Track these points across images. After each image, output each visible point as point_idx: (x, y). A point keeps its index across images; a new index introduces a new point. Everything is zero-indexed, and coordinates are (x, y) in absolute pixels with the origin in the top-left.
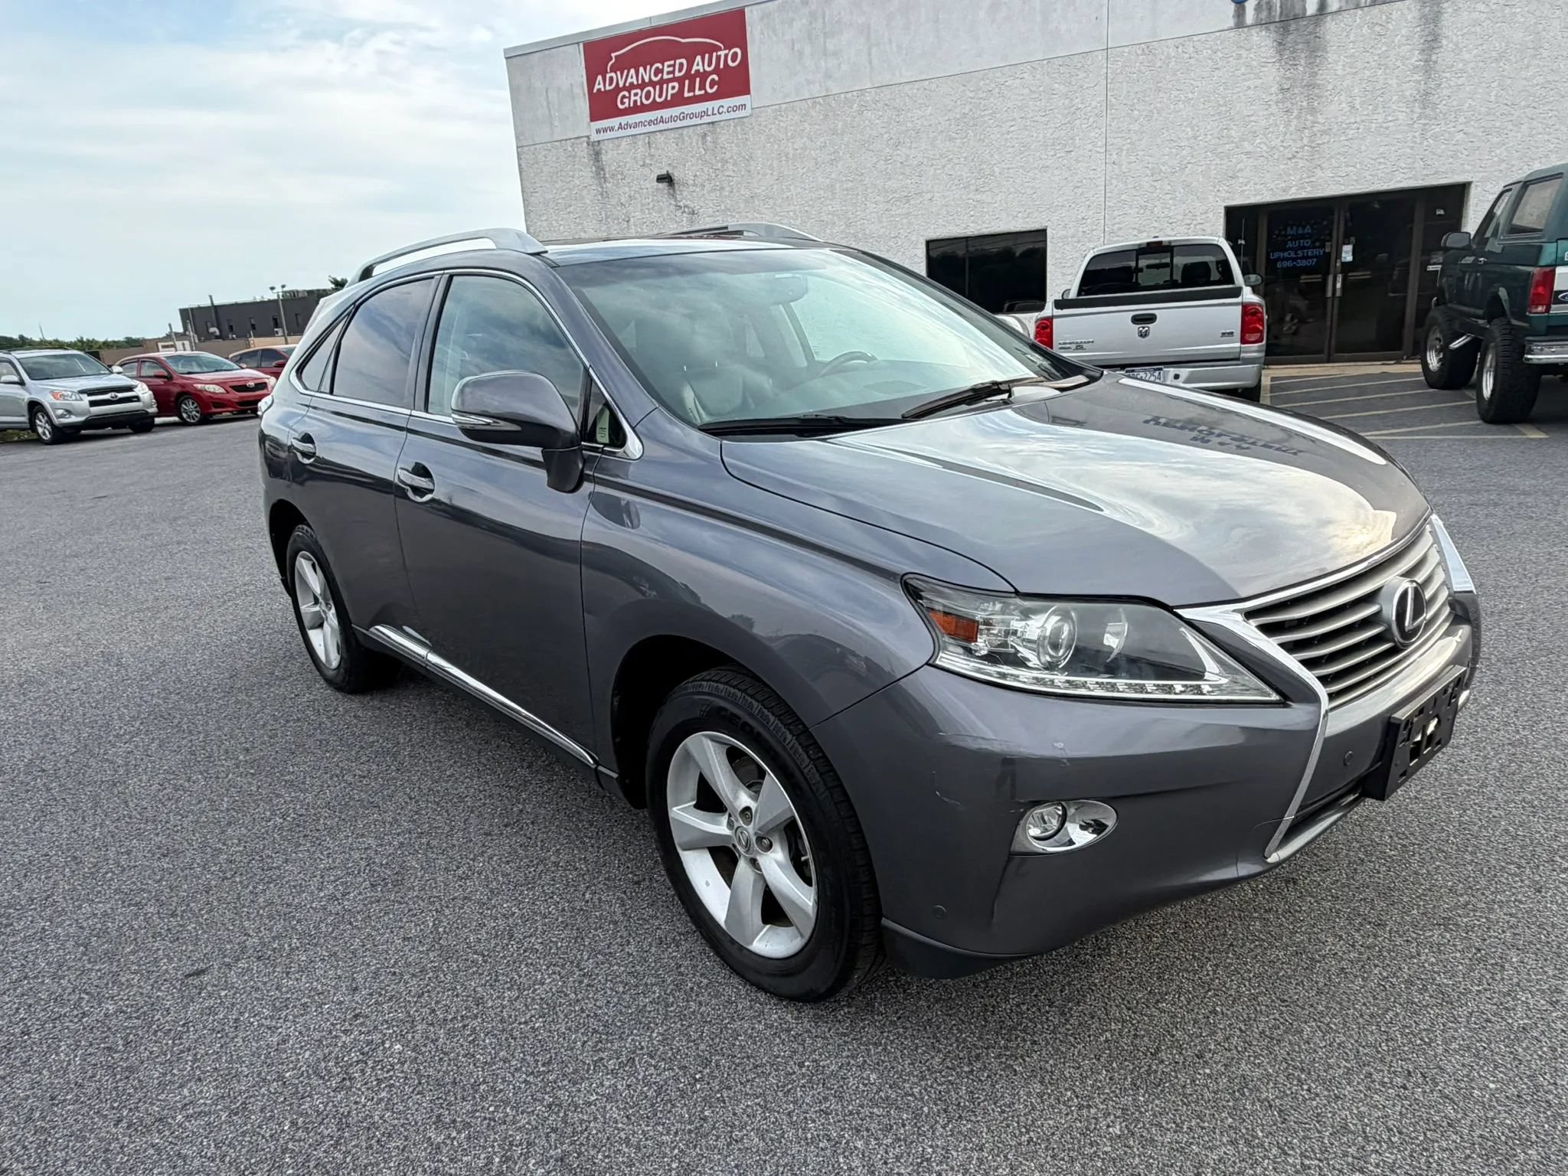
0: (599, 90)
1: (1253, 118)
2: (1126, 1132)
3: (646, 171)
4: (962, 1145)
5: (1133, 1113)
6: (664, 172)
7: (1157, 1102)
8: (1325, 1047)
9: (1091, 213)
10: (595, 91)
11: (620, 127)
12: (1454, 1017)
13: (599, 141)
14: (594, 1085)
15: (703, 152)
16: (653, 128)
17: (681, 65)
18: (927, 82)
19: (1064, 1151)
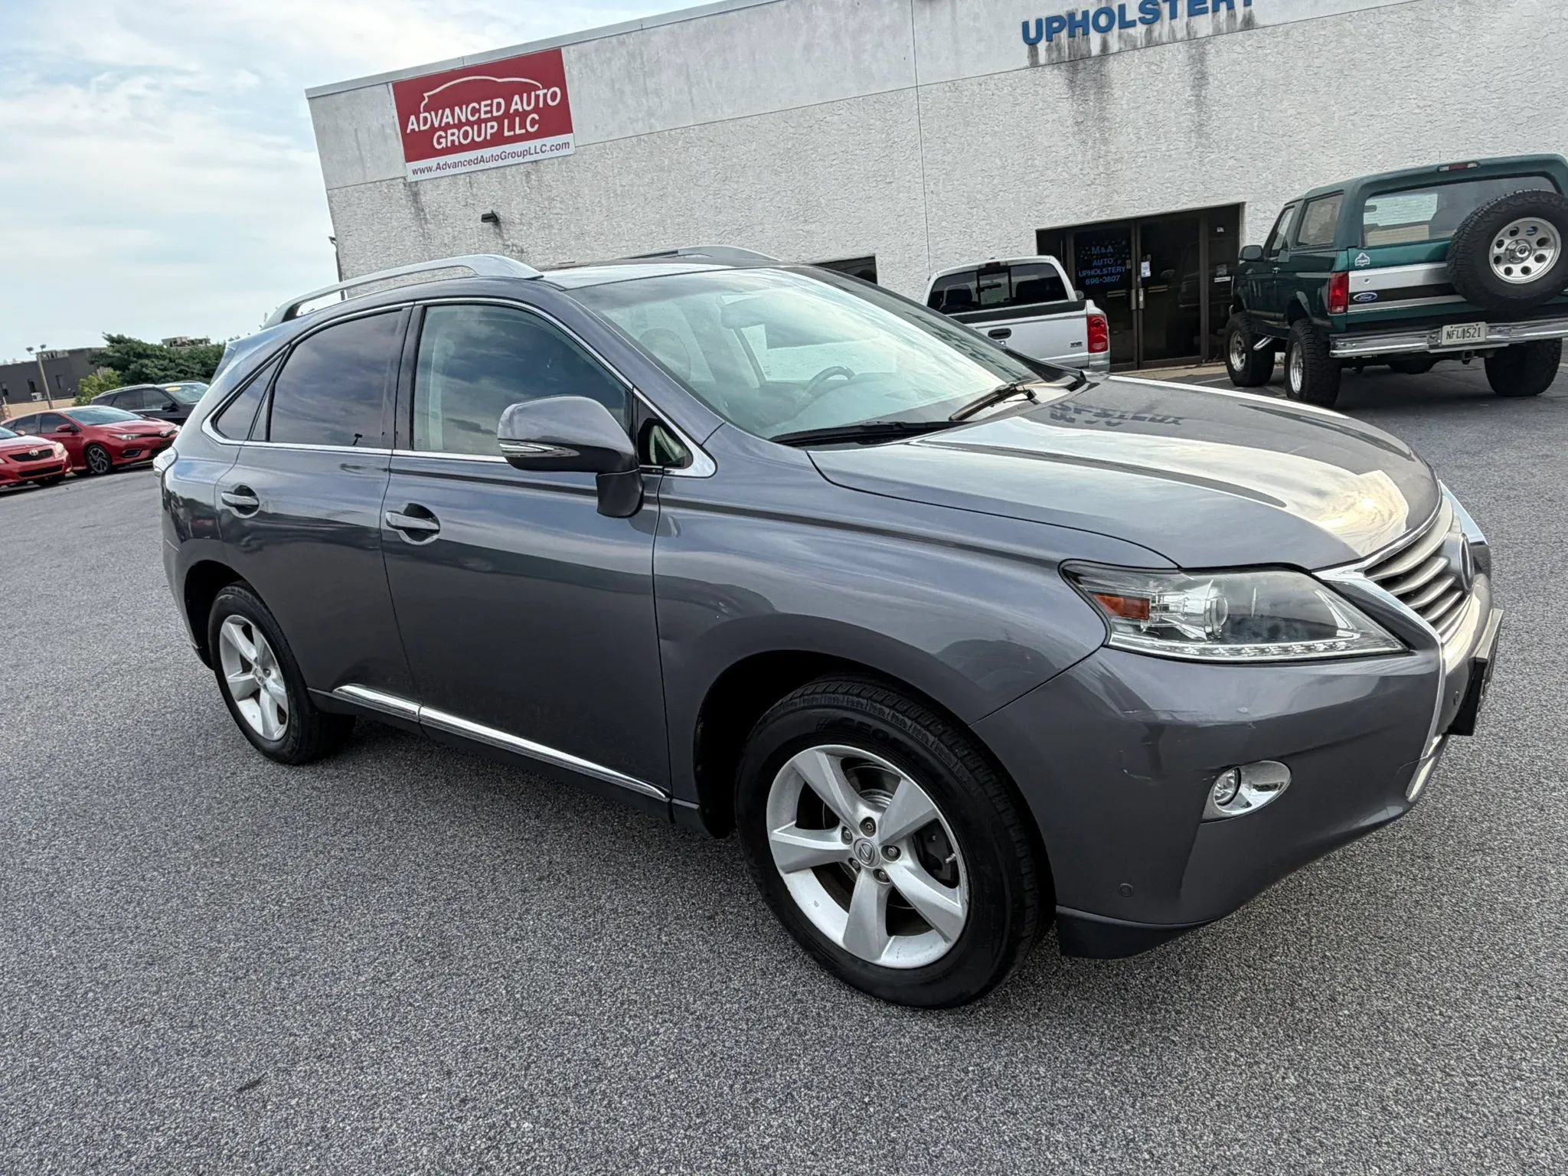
0: (413, 130)
1: (1053, 149)
2: (1301, 1080)
3: (469, 211)
4: (1158, 1120)
5: (1299, 1063)
6: (488, 211)
7: (1315, 1048)
8: (1436, 973)
9: (915, 240)
10: (408, 131)
11: (439, 167)
12: (1528, 929)
13: (416, 182)
14: (762, 1127)
15: (528, 190)
16: (474, 168)
17: (499, 105)
18: (749, 119)
19: (1255, 1108)
